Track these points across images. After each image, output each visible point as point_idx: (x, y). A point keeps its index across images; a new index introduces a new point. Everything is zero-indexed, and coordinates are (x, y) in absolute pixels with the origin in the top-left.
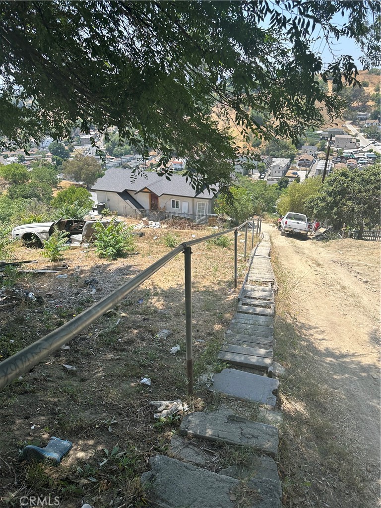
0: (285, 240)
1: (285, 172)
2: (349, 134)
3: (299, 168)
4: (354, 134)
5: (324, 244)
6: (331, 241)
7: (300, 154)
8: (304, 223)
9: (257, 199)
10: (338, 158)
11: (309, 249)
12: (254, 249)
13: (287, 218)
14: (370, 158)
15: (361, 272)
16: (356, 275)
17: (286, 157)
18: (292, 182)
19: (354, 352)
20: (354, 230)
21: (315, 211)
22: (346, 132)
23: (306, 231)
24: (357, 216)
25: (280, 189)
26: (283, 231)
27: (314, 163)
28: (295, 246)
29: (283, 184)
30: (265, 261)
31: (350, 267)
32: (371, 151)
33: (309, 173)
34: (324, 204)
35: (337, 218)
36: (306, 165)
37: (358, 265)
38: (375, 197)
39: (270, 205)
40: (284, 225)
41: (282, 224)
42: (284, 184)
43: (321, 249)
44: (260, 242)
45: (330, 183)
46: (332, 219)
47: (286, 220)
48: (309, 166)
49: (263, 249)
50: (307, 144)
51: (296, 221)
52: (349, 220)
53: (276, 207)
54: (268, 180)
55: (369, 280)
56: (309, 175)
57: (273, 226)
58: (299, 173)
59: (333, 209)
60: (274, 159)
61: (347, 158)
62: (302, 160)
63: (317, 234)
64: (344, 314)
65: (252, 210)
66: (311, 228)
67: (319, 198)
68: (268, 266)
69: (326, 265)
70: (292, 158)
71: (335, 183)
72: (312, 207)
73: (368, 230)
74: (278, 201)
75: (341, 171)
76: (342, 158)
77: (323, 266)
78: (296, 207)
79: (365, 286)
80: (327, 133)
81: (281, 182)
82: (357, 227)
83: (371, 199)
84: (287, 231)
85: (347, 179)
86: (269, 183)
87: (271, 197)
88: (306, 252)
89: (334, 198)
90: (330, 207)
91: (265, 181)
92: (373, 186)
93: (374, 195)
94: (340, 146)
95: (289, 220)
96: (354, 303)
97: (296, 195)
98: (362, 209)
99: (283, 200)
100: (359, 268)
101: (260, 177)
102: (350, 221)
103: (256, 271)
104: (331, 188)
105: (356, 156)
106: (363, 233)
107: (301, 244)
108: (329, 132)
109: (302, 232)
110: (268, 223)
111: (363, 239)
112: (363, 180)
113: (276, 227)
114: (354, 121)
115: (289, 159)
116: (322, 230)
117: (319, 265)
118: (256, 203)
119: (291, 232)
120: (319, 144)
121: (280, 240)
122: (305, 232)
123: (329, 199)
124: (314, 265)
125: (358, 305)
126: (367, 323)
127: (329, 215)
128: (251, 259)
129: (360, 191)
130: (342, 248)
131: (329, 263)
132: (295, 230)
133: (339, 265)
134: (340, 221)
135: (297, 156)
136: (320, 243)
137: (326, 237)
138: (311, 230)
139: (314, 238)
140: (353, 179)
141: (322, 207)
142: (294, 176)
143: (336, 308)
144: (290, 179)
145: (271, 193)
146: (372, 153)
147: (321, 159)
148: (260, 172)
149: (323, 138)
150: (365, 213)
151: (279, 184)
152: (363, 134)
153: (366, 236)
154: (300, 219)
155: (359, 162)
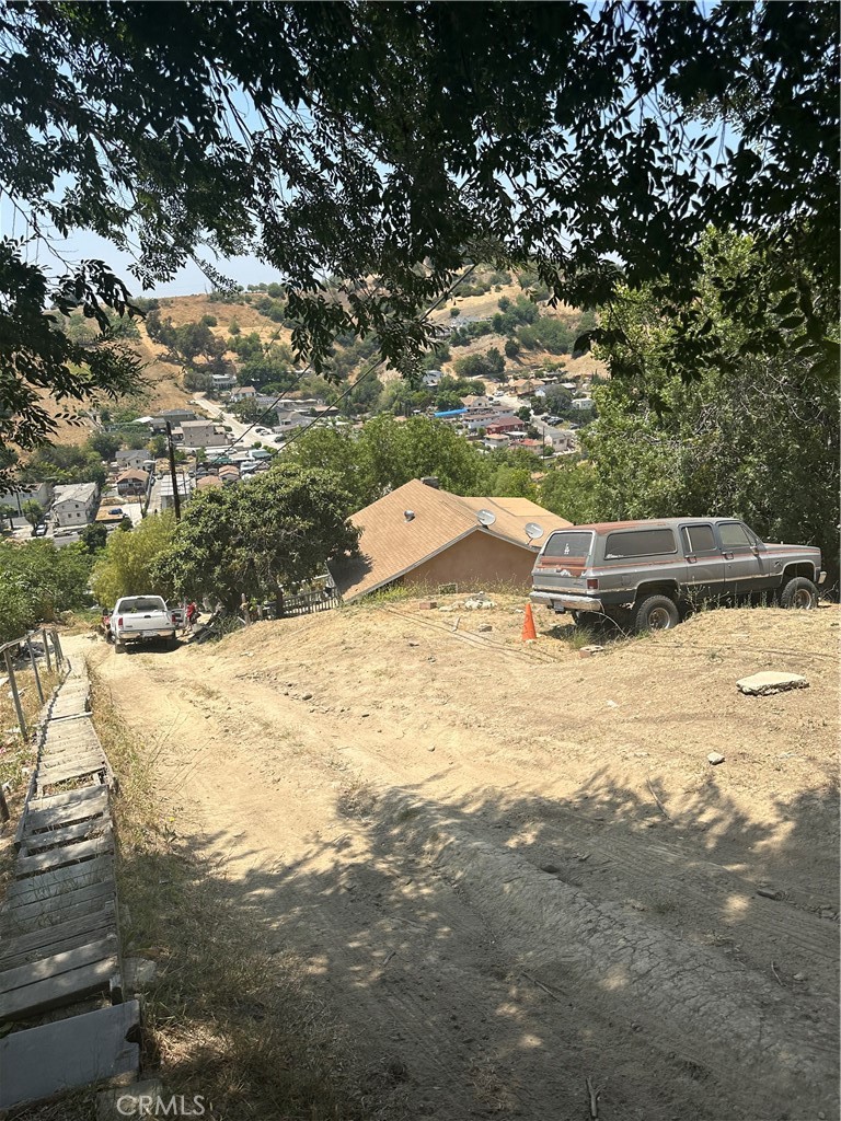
0: (128, 663)
1: (93, 513)
2: (207, 419)
3: (121, 499)
4: (215, 416)
5: (214, 647)
6: (226, 636)
7: (116, 470)
8: (160, 613)
9: (36, 586)
10: (198, 466)
11: (184, 666)
12: (47, 706)
13: (120, 611)
14: (261, 458)
15: (295, 682)
16: (286, 690)
17: (85, 479)
18: (114, 531)
19: (306, 852)
20: (266, 602)
21: (177, 583)
22: (201, 414)
23: (169, 629)
24: (263, 573)
25: (91, 551)
26: (118, 642)
27: (152, 485)
28: (153, 669)
29: (95, 538)
30: (77, 725)
31: (273, 679)
32: (258, 446)
33: (147, 507)
34: (191, 565)
35: (226, 587)
36: (136, 491)
37: (287, 670)
38: (284, 531)
39: (77, 591)
40: (118, 630)
41: (113, 629)
42: (97, 537)
43: (211, 660)
44: (62, 684)
45: (194, 519)
46: (218, 592)
47: (120, 616)
48: (143, 493)
49: (70, 700)
50: (124, 448)
51: (144, 614)
52: (251, 586)
53: (91, 592)
54: (56, 536)
55: (312, 693)
56: (148, 511)
57: (94, 638)
58: (126, 509)
59: (214, 571)
60: (58, 489)
61: (218, 466)
62: (124, 481)
63: (196, 628)
64: (275, 782)
65: (31, 612)
66: (181, 621)
67: (177, 554)
68: (85, 737)
69: (225, 691)
70: (100, 480)
71: (202, 519)
72: (169, 577)
73: (291, 595)
74: (93, 580)
75: (207, 493)
76: (206, 466)
77: (219, 695)
78: (135, 583)
79: (307, 706)
80: (162, 420)
81: (91, 536)
82: (269, 595)
83: (277, 536)
84: (129, 640)
85: (224, 507)
86: (58, 543)
87: (72, 573)
88: (180, 673)
89: (209, 548)
90: (205, 567)
91: (49, 541)
92: (274, 512)
93: (282, 528)
94: (196, 444)
95: (126, 616)
96: (288, 749)
97: (131, 558)
98: (268, 558)
99: (102, 574)
100: (291, 674)
101: (34, 534)
102: (253, 589)
103: (59, 757)
104: (197, 531)
105: (233, 458)
106: (283, 603)
107: (165, 660)
108: (165, 417)
109: (162, 634)
110: (79, 633)
111: (286, 616)
112: (253, 503)
113: (100, 638)
114: (209, 392)
115: (94, 484)
116: (204, 618)
117: (210, 694)
118: (37, 595)
119: (138, 639)
120: (151, 444)
121: (117, 665)
122: (169, 633)
123: (199, 552)
124: (202, 698)
125: (298, 751)
126: (320, 782)
127: (208, 586)
128: (39, 733)
129: (254, 526)
130: (250, 644)
131: (232, 682)
132: (145, 634)
133: (253, 680)
134: (233, 591)
135: (110, 474)
136: (207, 647)
137: (214, 631)
138: (181, 624)
139: (191, 641)
140: (234, 505)
141: (190, 571)
142: (116, 517)
143: (259, 773)
144: (108, 526)
145: (70, 565)
146: (261, 449)
147: (164, 474)
148: (32, 522)
149: (157, 431)
150: (275, 564)
151: (85, 540)
152: (233, 415)
153: (291, 609)
154: (152, 607)
155: (242, 469)
